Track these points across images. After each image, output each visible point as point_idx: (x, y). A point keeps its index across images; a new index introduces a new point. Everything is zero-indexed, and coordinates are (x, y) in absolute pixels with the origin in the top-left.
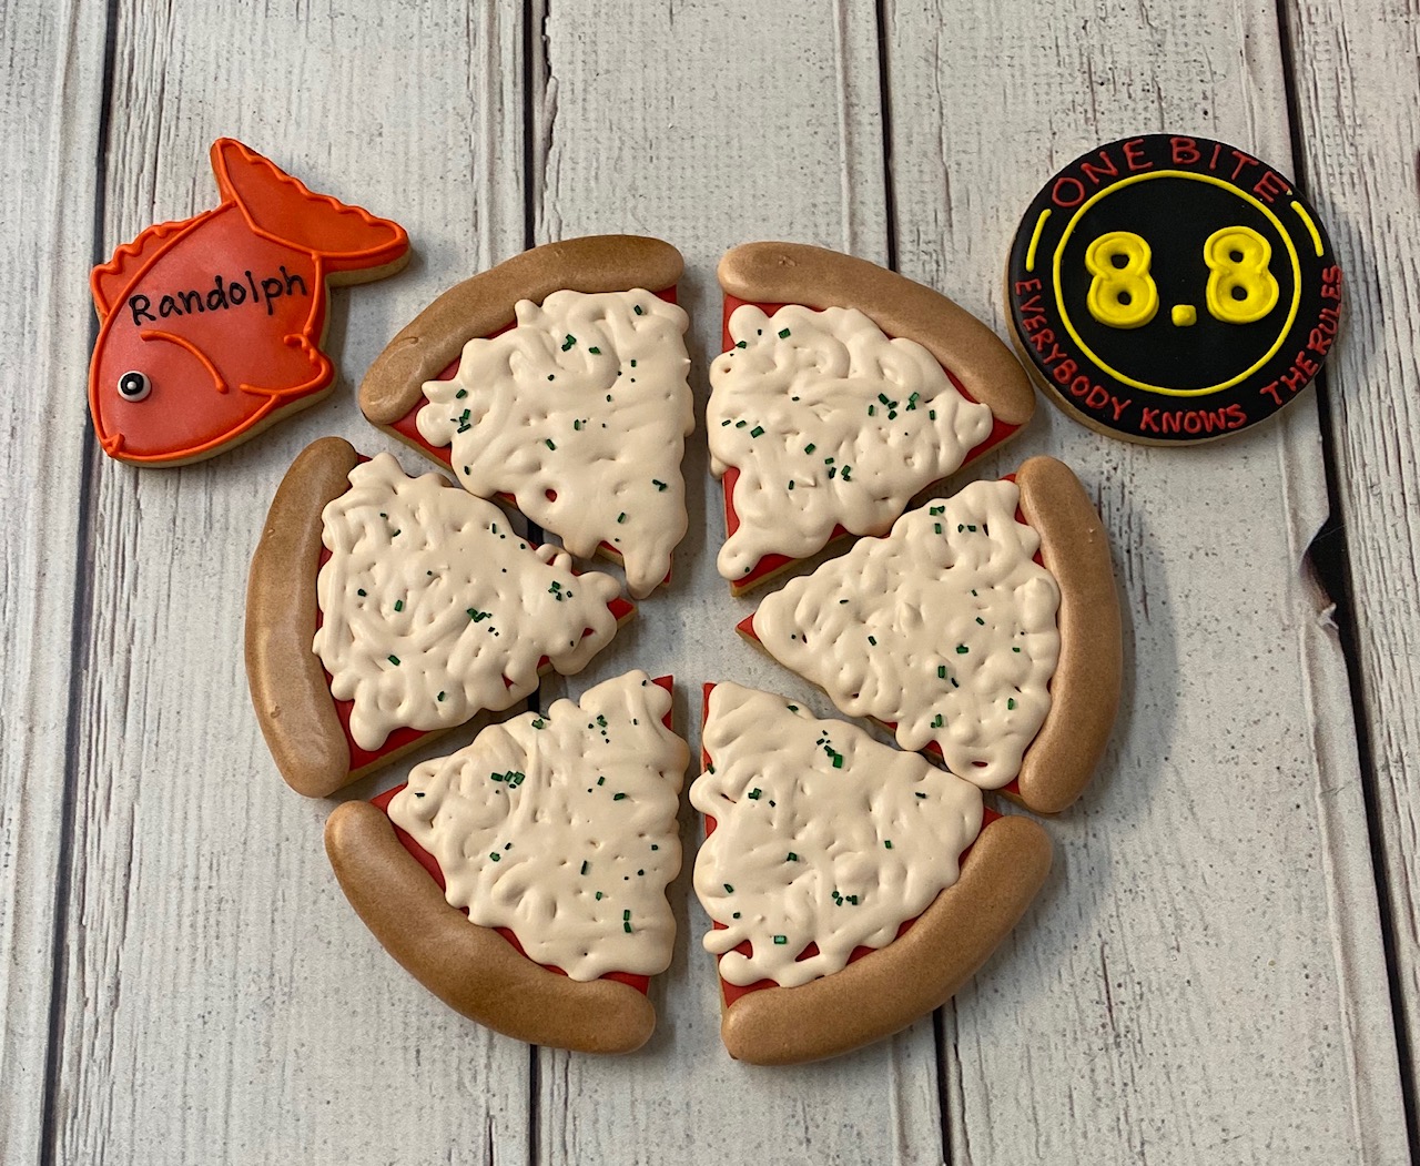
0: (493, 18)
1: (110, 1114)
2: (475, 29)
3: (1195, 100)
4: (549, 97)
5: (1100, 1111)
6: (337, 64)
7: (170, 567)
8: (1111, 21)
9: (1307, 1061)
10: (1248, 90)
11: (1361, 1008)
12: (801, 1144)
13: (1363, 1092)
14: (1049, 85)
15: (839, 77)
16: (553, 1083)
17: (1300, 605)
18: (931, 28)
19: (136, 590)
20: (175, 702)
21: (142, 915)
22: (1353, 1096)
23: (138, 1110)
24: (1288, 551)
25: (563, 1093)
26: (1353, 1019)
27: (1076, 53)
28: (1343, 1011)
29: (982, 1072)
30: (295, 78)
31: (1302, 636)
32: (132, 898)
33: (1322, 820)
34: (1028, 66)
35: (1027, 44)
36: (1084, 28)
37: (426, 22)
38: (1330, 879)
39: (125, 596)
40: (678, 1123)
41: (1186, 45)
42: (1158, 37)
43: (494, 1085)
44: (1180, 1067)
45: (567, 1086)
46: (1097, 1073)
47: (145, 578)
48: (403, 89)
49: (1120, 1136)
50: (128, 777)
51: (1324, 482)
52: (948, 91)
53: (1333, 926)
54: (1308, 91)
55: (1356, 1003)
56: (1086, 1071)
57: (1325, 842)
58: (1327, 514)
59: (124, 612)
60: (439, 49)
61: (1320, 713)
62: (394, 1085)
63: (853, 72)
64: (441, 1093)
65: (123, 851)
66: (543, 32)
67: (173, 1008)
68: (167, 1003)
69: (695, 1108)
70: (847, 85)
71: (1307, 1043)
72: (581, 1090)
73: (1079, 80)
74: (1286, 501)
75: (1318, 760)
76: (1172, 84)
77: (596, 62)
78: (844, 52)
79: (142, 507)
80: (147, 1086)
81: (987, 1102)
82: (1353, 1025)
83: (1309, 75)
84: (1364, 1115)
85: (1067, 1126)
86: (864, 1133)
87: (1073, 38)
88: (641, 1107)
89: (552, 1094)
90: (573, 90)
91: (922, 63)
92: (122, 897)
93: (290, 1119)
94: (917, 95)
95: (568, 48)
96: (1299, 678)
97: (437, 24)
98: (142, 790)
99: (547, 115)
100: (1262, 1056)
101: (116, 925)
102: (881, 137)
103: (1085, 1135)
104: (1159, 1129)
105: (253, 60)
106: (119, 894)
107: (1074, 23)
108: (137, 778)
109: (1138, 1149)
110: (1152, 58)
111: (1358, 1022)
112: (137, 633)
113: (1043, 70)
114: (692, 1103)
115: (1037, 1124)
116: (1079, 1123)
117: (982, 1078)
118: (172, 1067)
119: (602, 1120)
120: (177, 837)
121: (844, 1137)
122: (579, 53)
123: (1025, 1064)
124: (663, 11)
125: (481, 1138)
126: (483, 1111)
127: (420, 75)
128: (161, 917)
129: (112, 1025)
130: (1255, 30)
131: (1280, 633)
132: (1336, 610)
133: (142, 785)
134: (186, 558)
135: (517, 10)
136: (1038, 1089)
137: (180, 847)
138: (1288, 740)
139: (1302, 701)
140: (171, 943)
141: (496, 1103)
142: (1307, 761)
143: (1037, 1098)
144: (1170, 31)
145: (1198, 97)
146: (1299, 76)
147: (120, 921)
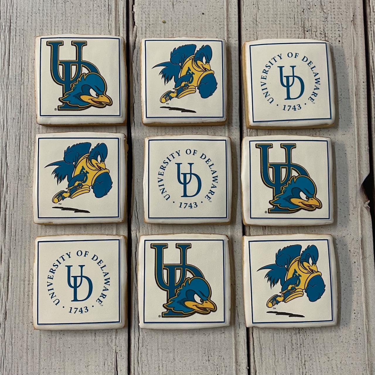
0: (116, 4)
1: (5, 351)
2: (111, 8)
3: (337, 37)
4: (134, 32)
5: (293, 352)
6: (67, 19)
7: (18, 185)
8: (312, 10)
9: (353, 338)
10: (353, 33)
11: (370, 323)
12: (207, 361)
13: (369, 348)
14: (291, 31)
15: (226, 27)
16: (135, 343)
17: (359, 200)
18: (255, 11)
19: (7, 192)
20: (20, 227)
21: (13, 292)
22: (366, 348)
23: (14, 350)
24: (357, 183)
25: (138, 346)
26: (367, 326)
27: (300, 20)
28: (365, 324)
29: (260, 341)
30: (53, 22)
31: (359, 210)
32: (9, 287)
33: (362, 267)
34: (285, 24)
35: (285, 16)
36: (303, 12)
37: (95, 5)
38: (363, 284)
39: (4, 194)
40: (171, 355)
41: (334, 18)
42: (326, 15)
43: (117, 344)
44: (316, 339)
45: (139, 344)
46: (293, 341)
47: (10, 188)
48: (88, 28)
49: (299, 359)
50: (7, 250)
51: (369, 162)
52: (260, 33)
53: (363, 299)
54: (371, 34)
55: (369, 321)
56: (290, 340)
57: (362, 273)
58: (369, 172)
59: (4, 198)
60: (99, 15)
61: (363, 234)
62: (88, 343)
63: (230, 26)
64: (102, 345)
65: (6, 273)
66: (133, 10)
67: (23, 320)
68: (21, 318)
69: (176, 351)
70: (228, 31)
71: (353, 333)
72: (143, 345)
73: (301, 29)
74: (357, 168)
75: (362, 248)
76: (330, 32)
77: (149, 21)
78: (227, 19)
79: (8, 165)
80: (16, 343)
81: (261, 349)
82: (367, 328)
83: (372, 29)
84: (369, 354)
85: (283, 356)
86: (225, 358)
87: (299, 15)
88: (160, 350)
89: (134, 346)
90: (142, 30)
91: (252, 23)
92: (7, 286)
93: (58, 353)
94: (250, 34)
95: (140, 16)
96: (357, 223)
97: (98, 6)
98: (12, 254)
99: (134, 38)
100: (340, 336)
101: (5, 295)
102: (238, 48)
103: (289, 359)
104: (310, 357)
105: (39, 16)
106: (6, 286)
107: (300, 10)
108: (10, 250)
109: (304, 363)
110: (323, 23)
111: (369, 327)
112: (8, 205)
113: (290, 26)
114: (175, 349)
115: (275, 356)
116: (287, 356)
117: (260, 342)
118: (23, 337)
119: (149, 354)
120: (23, 268)
121: (219, 359)
122: (144, 17)
123: (272, 338)
124: (171, 3)
125: (114, 359)
126: (114, 351)
127: (93, 23)
128: (18, 293)
129: (5, 325)
130: (356, 14)
131: (353, 209)
132: (370, 202)
133: (12, 253)
134: (23, 182)
135: (124, 2)
136: (276, 346)
137: (24, 272)
138: (353, 242)
139: (358, 230)
140: (22, 301)
141: (118, 349)
142: (358, 249)
143: (276, 348)
144: (330, 13)
145: (337, 36)
146: (369, 29)
147: (6, 293)
